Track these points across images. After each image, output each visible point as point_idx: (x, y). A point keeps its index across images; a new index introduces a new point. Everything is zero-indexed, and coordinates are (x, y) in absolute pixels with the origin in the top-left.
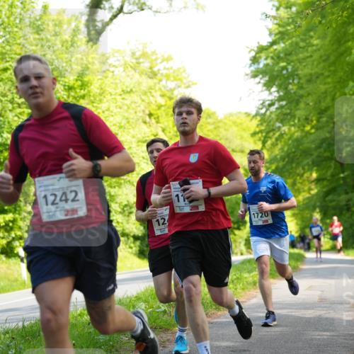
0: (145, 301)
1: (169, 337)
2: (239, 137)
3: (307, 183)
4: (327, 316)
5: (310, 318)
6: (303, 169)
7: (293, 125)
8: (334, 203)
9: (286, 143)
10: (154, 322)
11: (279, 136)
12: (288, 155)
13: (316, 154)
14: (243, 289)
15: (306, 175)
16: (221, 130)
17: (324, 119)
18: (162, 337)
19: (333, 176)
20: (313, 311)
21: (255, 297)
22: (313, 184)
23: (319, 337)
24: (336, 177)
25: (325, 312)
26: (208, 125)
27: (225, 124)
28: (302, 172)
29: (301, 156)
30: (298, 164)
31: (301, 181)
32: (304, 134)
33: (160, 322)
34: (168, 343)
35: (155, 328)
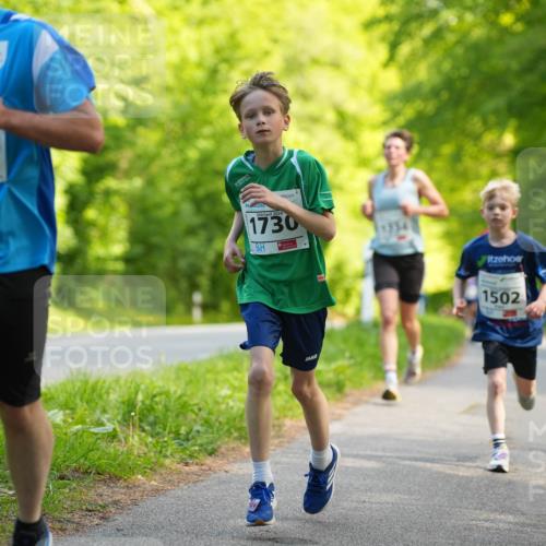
0: (65, 406)
1: (117, 498)
2: (331, 28)
3: (485, 158)
6: (485, 122)
10: (85, 456)
12: (448, 83)
13: (518, 86)
15: (488, 138)
16: (290, 5)
18: (101, 495)
22: (504, 160)
23: (487, 524)
28: (480, 128)
30: (472, 110)
32: (494, 34)
33: (99, 458)
34: (113, 510)
35: (87, 473)
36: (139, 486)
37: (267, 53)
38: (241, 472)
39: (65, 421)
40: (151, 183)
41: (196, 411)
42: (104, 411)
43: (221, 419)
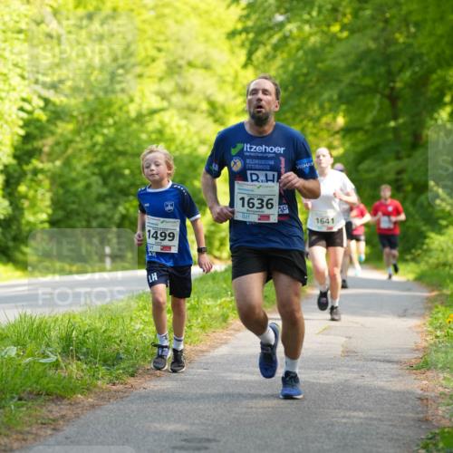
0: (16, 343)
1: (64, 413)
2: (202, 39)
3: (324, 134)
4: (359, 382)
5: (329, 386)
6: (322, 107)
7: (307, 22)
8: (372, 175)
9: (292, 58)
10: (37, 383)
11: (280, 40)
12: (294, 78)
13: (347, 79)
14: (203, 328)
15: (324, 120)
16: (170, 22)
17: (368, 12)
18: (51, 412)
19: (375, 123)
20: (333, 372)
21: (226, 343)
22: (338, 136)
23: (344, 420)
24: (382, 126)
25: (355, 375)
26: (144, 11)
27: (177, 11)
28: (318, 112)
29: (318, 81)
30: (312, 98)
31: (315, 131)
32: (326, 40)
33: (48, 383)
34: (62, 423)
35: (39, 394)
36: (79, 403)
37: (154, 60)
38: (156, 388)
39: (18, 355)
40: (67, 163)
41: (118, 342)
42: (48, 346)
43: (137, 348)
